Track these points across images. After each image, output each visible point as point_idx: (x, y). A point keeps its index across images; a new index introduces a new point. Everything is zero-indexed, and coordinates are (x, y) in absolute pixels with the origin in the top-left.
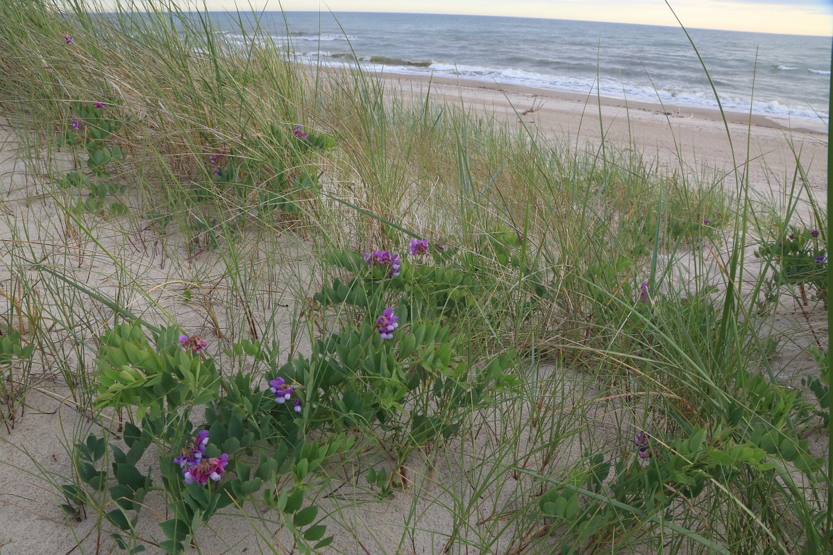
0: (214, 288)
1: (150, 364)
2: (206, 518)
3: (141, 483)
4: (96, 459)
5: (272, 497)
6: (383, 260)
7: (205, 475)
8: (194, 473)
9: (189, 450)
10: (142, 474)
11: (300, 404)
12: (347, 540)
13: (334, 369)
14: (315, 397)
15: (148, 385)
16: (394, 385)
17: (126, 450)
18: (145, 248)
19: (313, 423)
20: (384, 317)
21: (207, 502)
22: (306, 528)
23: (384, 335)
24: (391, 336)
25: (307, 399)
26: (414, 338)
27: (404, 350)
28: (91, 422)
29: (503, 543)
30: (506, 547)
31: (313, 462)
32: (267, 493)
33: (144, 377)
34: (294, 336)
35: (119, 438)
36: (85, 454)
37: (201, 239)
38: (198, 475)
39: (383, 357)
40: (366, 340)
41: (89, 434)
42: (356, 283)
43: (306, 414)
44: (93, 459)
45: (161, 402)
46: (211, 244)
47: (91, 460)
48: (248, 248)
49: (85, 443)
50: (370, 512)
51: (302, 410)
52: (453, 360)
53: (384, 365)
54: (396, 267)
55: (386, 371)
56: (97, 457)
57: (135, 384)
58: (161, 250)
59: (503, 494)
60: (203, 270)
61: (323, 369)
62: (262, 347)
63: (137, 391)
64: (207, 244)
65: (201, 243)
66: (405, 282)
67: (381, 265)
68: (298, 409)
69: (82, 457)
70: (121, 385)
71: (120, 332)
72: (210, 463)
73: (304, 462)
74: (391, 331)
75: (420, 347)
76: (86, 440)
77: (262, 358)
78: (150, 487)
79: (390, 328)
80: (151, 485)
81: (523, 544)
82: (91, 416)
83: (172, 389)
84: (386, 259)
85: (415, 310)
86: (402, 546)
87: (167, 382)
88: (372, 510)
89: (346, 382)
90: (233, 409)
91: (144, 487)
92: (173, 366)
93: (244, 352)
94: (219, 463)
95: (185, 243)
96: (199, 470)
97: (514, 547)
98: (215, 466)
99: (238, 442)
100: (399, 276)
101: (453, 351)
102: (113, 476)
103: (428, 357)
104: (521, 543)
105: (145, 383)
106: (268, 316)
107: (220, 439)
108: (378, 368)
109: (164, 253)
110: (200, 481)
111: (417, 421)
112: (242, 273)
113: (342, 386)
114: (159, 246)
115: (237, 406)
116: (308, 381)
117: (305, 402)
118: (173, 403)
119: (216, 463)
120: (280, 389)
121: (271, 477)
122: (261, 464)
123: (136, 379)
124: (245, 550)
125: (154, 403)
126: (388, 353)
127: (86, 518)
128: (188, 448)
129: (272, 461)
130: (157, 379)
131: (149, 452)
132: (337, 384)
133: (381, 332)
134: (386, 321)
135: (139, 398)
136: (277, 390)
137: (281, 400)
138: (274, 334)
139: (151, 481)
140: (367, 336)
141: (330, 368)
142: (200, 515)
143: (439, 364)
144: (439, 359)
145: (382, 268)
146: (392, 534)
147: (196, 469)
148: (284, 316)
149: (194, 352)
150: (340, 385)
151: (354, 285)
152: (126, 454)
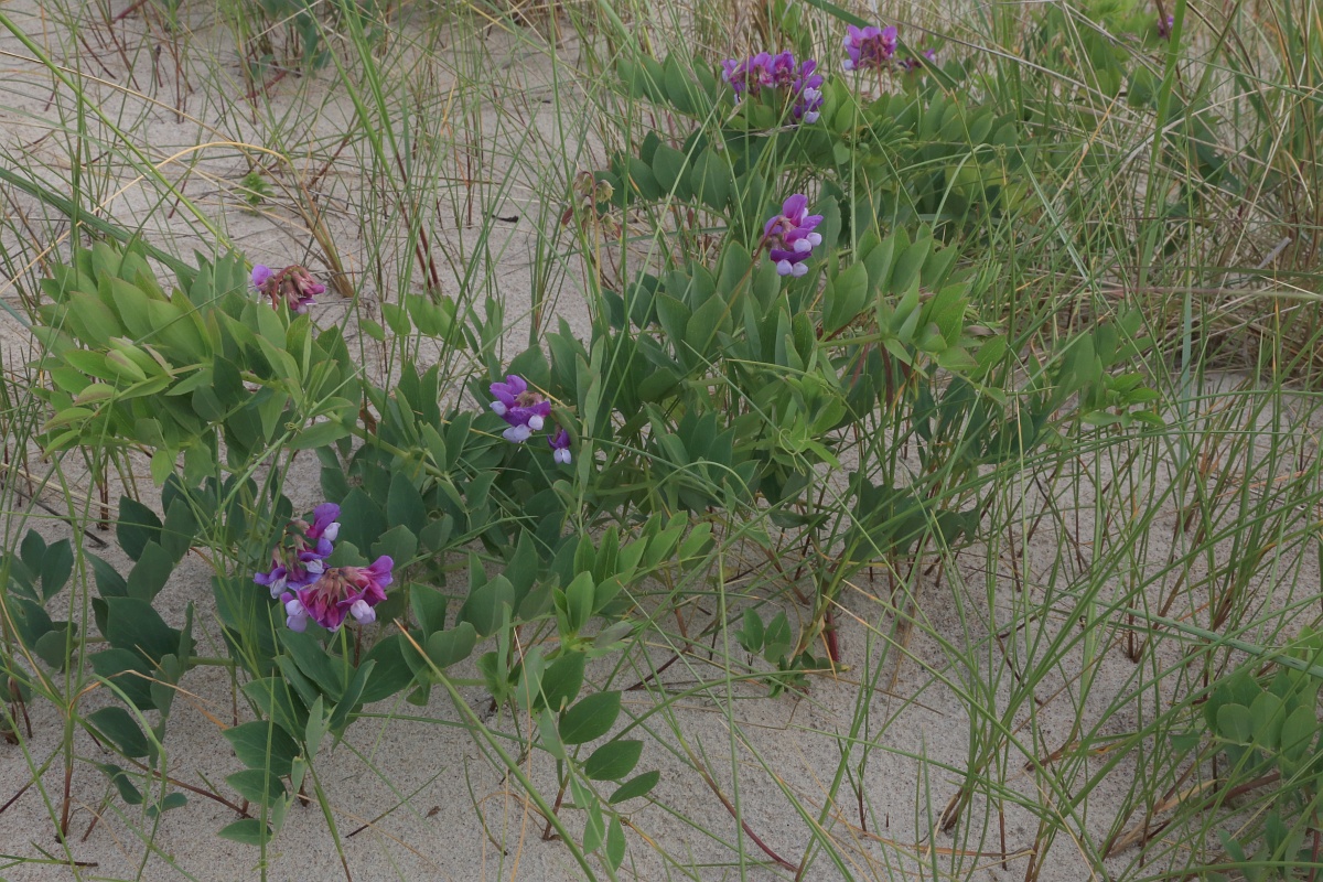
0: (325, 170)
1: (180, 335)
2: (338, 724)
3: (168, 644)
4: (47, 595)
5: (504, 670)
6: (776, 77)
7: (339, 608)
8: (310, 602)
9: (290, 554)
10: (169, 625)
11: (567, 444)
12: (688, 794)
13: (651, 360)
14: (603, 430)
15: (178, 391)
16: (812, 392)
17: (124, 566)
18: (130, 67)
19: (599, 499)
20: (783, 219)
21: (339, 688)
22: (588, 749)
23: (785, 266)
24: (802, 268)
25: (585, 434)
26: (864, 273)
27: (837, 307)
28: (26, 503)
29: (1096, 816)
30: (1107, 827)
31: (607, 582)
32: (491, 662)
33: (168, 369)
34: (539, 290)
35: (101, 544)
36: (19, 581)
37: (277, 42)
38: (320, 607)
39: (784, 320)
40: (732, 287)
41: (24, 534)
42: (703, 142)
43: (583, 472)
44: (39, 593)
45: (210, 438)
46: (308, 56)
47: (34, 594)
48: (408, 61)
49: (17, 551)
50: (748, 725)
51: (574, 461)
52: (968, 332)
53: (786, 341)
54: (810, 94)
55: (793, 354)
56: (52, 586)
57: (146, 386)
58: (172, 72)
59: (1097, 696)
60: (289, 125)
61: (623, 358)
62: (460, 315)
63: (151, 405)
64: (296, 54)
65: (278, 56)
66: (835, 140)
67: (768, 91)
68: (563, 455)
69: (12, 589)
70: (109, 389)
71: (90, 267)
72: (350, 576)
73: (585, 582)
74: (805, 256)
75: (879, 299)
76: (18, 546)
77: (460, 344)
78: (191, 658)
79: (802, 245)
80: (193, 653)
81: (1152, 822)
82: (26, 491)
83: (241, 404)
84: (784, 74)
85: (863, 213)
86: (831, 811)
87: (228, 386)
88: (750, 720)
89: (685, 394)
90: (395, 462)
91: (177, 655)
92: (241, 344)
93: (414, 330)
94: (373, 578)
95: (236, 53)
96: (320, 595)
97: (1127, 827)
98: (362, 584)
99: (413, 537)
100: (818, 124)
101: (970, 308)
102: (98, 633)
103: (901, 321)
104: (1148, 821)
105: (172, 386)
106: (470, 243)
107: (367, 532)
108: (768, 350)
109: (181, 79)
110: (326, 623)
111: (869, 498)
112: (397, 128)
113: (673, 406)
114: (167, 61)
115: (406, 454)
116: (588, 387)
117: (581, 439)
118: (242, 443)
119: (365, 578)
120: (518, 404)
121: (499, 624)
122: (474, 589)
123: (148, 375)
124: (434, 812)
125: (195, 442)
126: (794, 310)
127: (30, 736)
128: (287, 550)
129: (503, 583)
130: (203, 375)
131: (182, 579)
132: (659, 400)
133: (776, 258)
134: (790, 228)
135: (157, 425)
136: (509, 406)
137: (520, 434)
138: (488, 283)
139: (194, 643)
140: (737, 276)
141: (640, 359)
142: (325, 716)
143: (933, 338)
144: (934, 326)
145: (774, 99)
146: (804, 782)
147: (315, 592)
148: (510, 244)
149: (293, 307)
150: (667, 402)
151: (698, 147)
152: (126, 578)
